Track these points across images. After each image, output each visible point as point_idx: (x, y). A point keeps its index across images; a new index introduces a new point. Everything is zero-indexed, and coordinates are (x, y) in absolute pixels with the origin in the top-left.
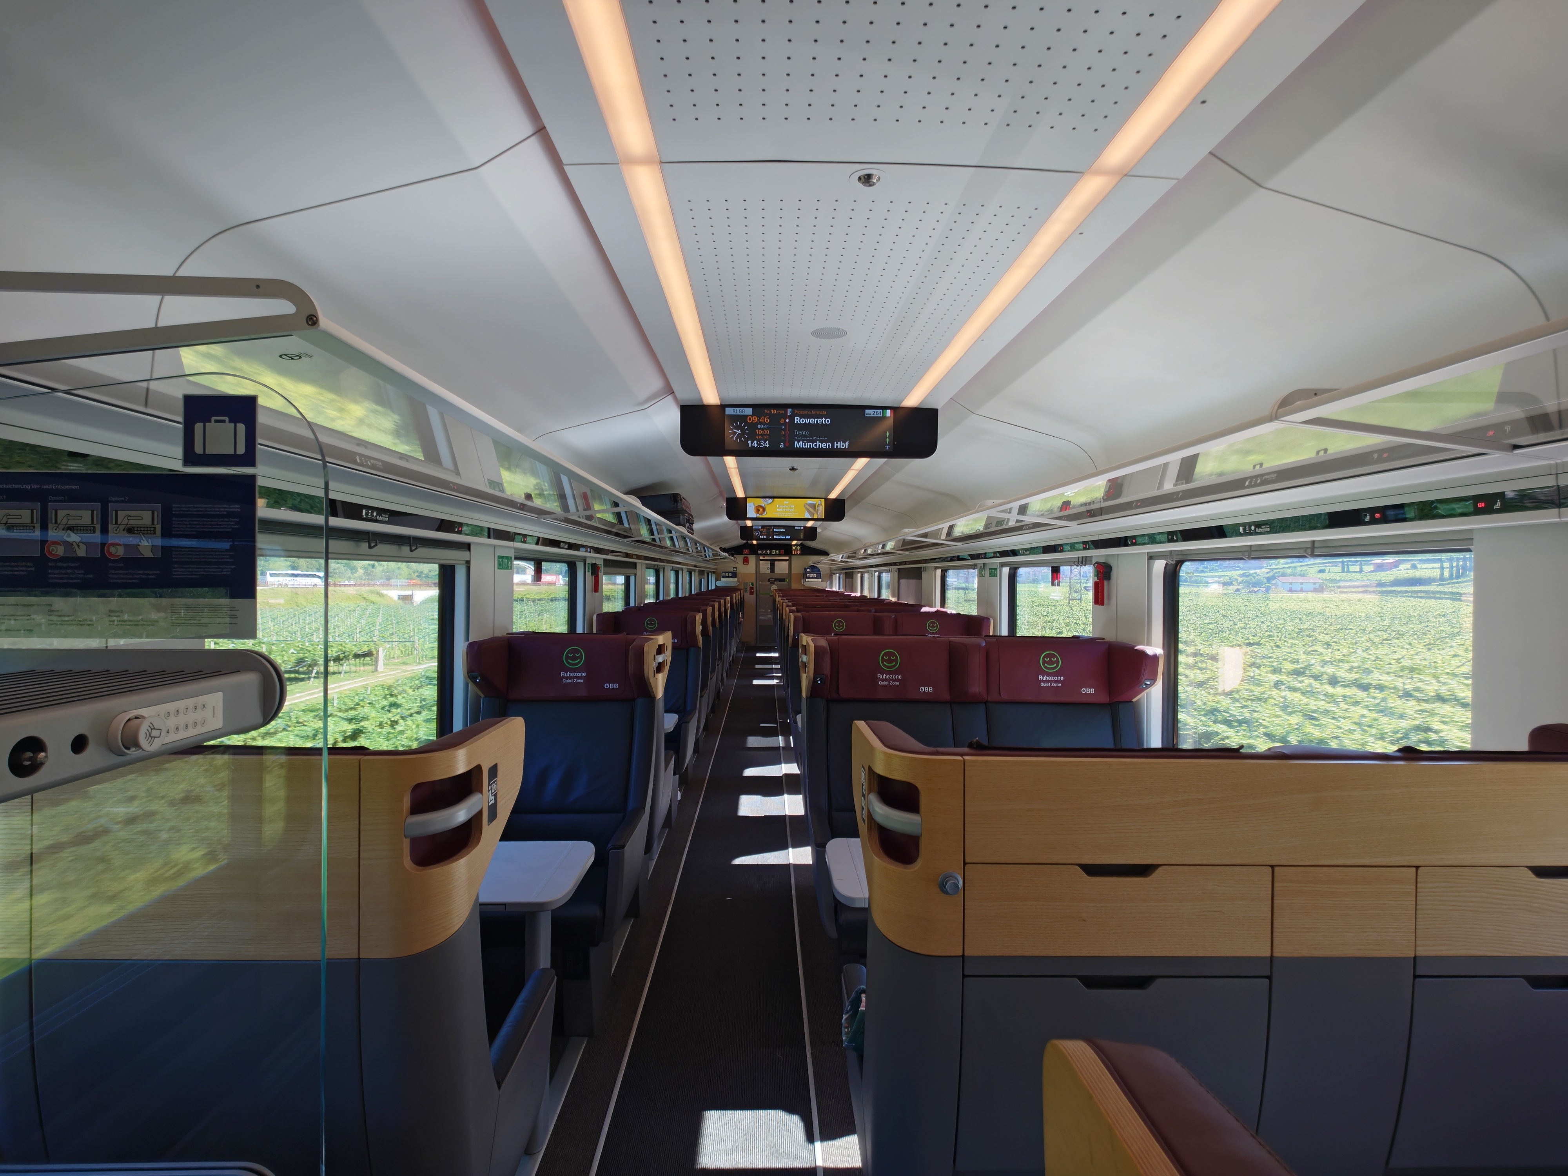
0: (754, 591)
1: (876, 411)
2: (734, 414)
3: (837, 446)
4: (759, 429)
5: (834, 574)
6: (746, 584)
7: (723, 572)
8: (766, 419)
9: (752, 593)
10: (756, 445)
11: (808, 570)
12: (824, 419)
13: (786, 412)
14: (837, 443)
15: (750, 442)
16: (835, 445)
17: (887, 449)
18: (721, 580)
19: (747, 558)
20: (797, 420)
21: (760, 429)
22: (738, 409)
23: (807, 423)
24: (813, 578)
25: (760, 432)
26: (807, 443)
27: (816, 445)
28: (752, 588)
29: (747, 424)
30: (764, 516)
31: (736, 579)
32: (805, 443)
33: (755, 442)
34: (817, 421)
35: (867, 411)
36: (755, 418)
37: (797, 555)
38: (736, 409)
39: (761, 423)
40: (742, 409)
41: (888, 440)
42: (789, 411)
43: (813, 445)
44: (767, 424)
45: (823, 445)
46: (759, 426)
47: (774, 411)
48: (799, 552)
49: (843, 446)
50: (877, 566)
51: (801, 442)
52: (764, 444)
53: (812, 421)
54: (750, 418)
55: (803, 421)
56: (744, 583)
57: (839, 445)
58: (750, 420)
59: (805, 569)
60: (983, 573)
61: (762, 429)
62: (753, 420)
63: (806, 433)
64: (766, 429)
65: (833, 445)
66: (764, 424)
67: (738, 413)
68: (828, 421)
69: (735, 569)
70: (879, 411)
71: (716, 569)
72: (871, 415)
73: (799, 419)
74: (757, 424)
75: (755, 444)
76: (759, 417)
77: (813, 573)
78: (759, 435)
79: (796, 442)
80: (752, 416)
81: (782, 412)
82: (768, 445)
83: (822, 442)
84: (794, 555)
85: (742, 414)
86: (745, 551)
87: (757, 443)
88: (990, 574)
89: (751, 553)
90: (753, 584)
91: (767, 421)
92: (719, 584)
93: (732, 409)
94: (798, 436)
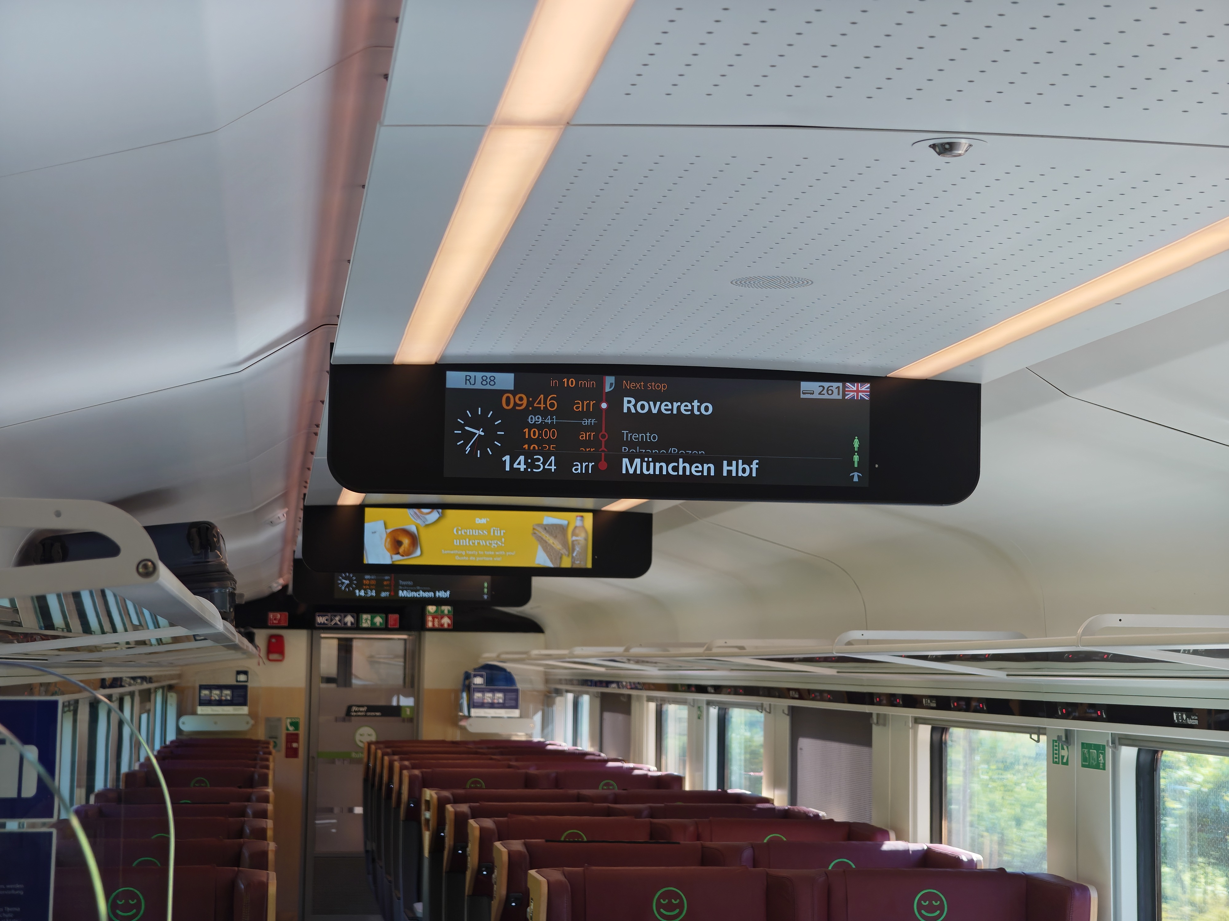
0: (301, 745)
1: (826, 385)
2: (469, 386)
3: (730, 472)
4: (530, 427)
5: (558, 692)
6: (272, 724)
7: (202, 687)
8: (549, 402)
9: (292, 753)
10: (522, 467)
11: (478, 681)
12: (696, 403)
13: (602, 385)
14: (729, 464)
15: (507, 458)
16: (726, 468)
17: (856, 479)
18: (194, 713)
19: (280, 638)
20: (628, 404)
21: (535, 425)
22: (479, 375)
23: (655, 411)
24: (492, 706)
25: (535, 434)
26: (654, 462)
27: (675, 469)
28: (292, 738)
29: (500, 412)
30: (417, 559)
31: (244, 710)
32: (648, 463)
33: (522, 458)
34: (679, 408)
35: (805, 386)
36: (521, 399)
37: (441, 629)
38: (472, 374)
39: (537, 412)
40: (489, 374)
41: (856, 458)
42: (609, 381)
43: (668, 469)
44: (552, 414)
45: (694, 469)
46: (532, 419)
47: (570, 382)
48: (446, 621)
49: (744, 470)
50: (718, 689)
51: (637, 461)
52: (544, 463)
53: (665, 407)
54: (508, 399)
55: (643, 407)
56: (268, 720)
57: (733, 468)
58: (508, 404)
59: (468, 676)
60: (1064, 753)
61: (540, 427)
62: (516, 404)
63: (651, 437)
64: (550, 426)
65: (719, 469)
66: (545, 413)
67: (478, 386)
68: (707, 409)
69: (242, 678)
70: (835, 385)
71: (180, 676)
72: (816, 396)
73: (633, 401)
74: (526, 412)
75: (521, 465)
76: (532, 395)
77: (493, 691)
78: (530, 441)
79: (625, 461)
80: (514, 393)
81: (588, 383)
82: (553, 468)
83: (690, 460)
84: (433, 630)
85: (488, 387)
86: (274, 616)
87: (526, 463)
88: (1084, 759)
89: (295, 623)
90: (295, 724)
91: (552, 405)
92: (189, 724)
93: (463, 374)
94: (631, 444)
